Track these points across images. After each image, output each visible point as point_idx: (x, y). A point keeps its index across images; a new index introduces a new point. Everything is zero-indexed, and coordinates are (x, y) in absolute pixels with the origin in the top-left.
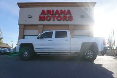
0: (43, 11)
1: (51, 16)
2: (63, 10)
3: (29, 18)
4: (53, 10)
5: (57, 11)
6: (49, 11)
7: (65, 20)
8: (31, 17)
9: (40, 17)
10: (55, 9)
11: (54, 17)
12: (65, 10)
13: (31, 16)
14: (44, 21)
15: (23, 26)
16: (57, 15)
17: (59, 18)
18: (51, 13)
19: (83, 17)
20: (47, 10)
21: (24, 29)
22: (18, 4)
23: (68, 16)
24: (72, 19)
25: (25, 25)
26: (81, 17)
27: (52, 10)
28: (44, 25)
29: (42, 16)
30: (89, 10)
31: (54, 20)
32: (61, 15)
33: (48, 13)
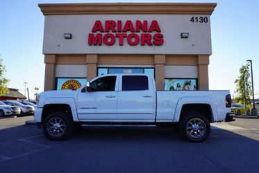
1: (114, 34)
2: (142, 22)
3: (66, 38)
4: (120, 22)
6: (110, 24)
7: (146, 44)
8: (70, 38)
11: (121, 37)
12: (146, 22)
13: (71, 35)
15: (54, 56)
16: (129, 33)
17: (133, 40)
18: (116, 28)
19: (187, 37)
20: (106, 21)
21: (55, 64)
22: (40, 6)
23: (153, 34)
25: (57, 56)
26: (182, 37)
28: (99, 56)
29: (95, 34)
30: (199, 20)
31: (121, 44)
32: (138, 32)
33: (109, 28)
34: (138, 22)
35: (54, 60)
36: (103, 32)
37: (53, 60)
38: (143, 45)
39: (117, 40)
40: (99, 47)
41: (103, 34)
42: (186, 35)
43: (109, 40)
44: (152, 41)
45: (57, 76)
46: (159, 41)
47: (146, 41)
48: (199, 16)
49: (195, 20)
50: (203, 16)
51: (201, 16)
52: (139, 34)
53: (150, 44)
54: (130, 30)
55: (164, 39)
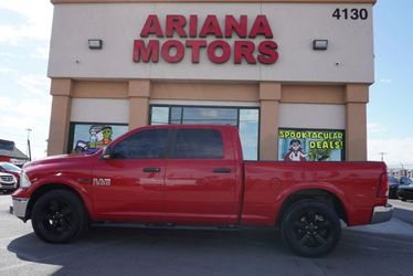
0: (152, 20)
1: (183, 41)
2: (237, 18)
3: (91, 48)
4: (194, 18)
5: (211, 20)
6: (175, 22)
7: (244, 61)
8: (100, 48)
9: (138, 45)
11: (196, 48)
12: (244, 18)
13: (101, 42)
14: (156, 62)
15: (68, 82)
16: (210, 40)
17: (219, 53)
18: (187, 29)
19: (325, 49)
20: (168, 17)
21: (71, 97)
23: (258, 41)
24: (276, 55)
25: (75, 82)
26: (315, 48)
27: (188, 18)
28: (154, 83)
29: (147, 41)
30: (350, 14)
31: (195, 61)
32: (229, 37)
33: (174, 29)
34: (229, 18)
35: (68, 89)
36: (161, 36)
37: (66, 88)
38: (237, 62)
39: (188, 53)
40: (154, 65)
41: (162, 41)
42: (322, 44)
43: (173, 52)
44: (256, 55)
45: (73, 120)
46: (269, 54)
47: (243, 55)
48: (350, 7)
49: (342, 14)
50: (359, 7)
51: (355, 6)
52: (231, 42)
53: (251, 62)
54: (213, 34)
55: (279, 51)
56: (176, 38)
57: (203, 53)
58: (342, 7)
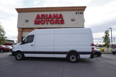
0: (38, 16)
1: (44, 20)
3: (26, 22)
4: (47, 15)
5: (50, 15)
6: (43, 16)
8: (28, 21)
9: (35, 21)
10: (48, 13)
12: (57, 14)
13: (28, 20)
14: (39, 24)
15: (21, 29)
16: (50, 19)
17: (52, 22)
18: (45, 17)
19: (74, 20)
21: (22, 32)
22: (16, 9)
23: (60, 19)
24: (64, 22)
25: (23, 29)
26: (72, 20)
27: (45, 15)
28: (39, 28)
29: (37, 20)
30: (79, 13)
31: (47, 24)
32: (54, 19)
34: (54, 15)
36: (40, 19)
37: (21, 30)
38: (56, 24)
42: (73, 20)
43: (43, 22)
45: (23, 36)
46: (62, 22)
48: (79, 12)
49: (78, 13)
50: (81, 12)
51: (80, 11)
52: (54, 20)
54: (51, 18)
56: (43, 19)
57: (49, 22)
58: (77, 12)
